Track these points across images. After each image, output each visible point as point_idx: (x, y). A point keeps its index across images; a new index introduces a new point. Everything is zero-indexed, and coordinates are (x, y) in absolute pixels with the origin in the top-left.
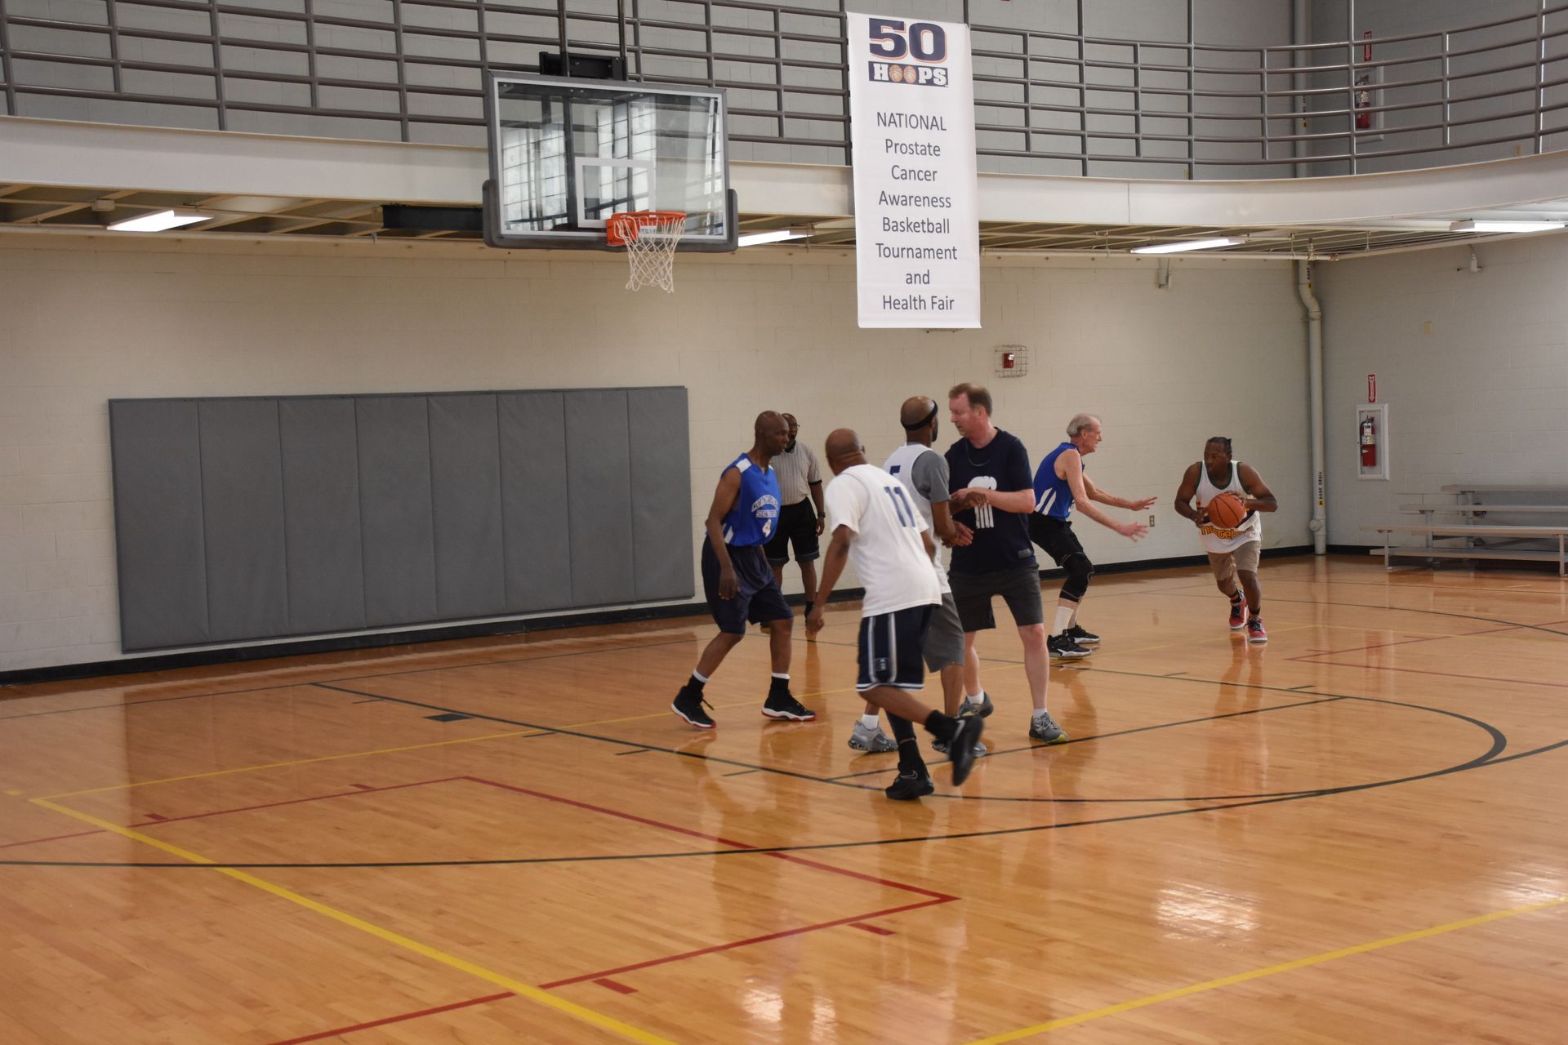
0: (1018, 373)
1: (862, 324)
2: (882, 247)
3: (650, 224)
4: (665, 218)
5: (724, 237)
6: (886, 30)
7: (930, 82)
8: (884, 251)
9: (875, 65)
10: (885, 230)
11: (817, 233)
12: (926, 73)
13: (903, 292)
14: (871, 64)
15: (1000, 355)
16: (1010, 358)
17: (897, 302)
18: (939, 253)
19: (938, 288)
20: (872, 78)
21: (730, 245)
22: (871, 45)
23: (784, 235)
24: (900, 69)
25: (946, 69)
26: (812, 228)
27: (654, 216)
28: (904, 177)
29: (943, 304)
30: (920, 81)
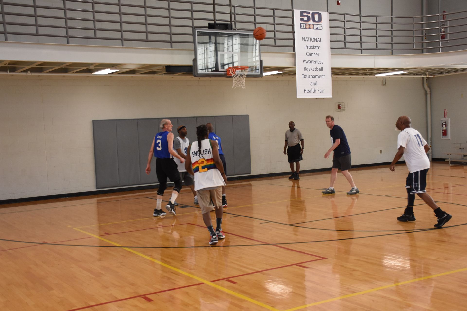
0: (342, 110)
1: (298, 97)
2: (304, 75)
3: (239, 70)
4: (243, 68)
5: (259, 73)
6: (305, 14)
7: (317, 29)
8: (304, 76)
9: (302, 24)
10: (304, 70)
11: (285, 71)
12: (316, 26)
13: (310, 88)
14: (301, 24)
15: (337, 105)
16: (340, 106)
17: (308, 91)
18: (320, 77)
19: (320, 86)
20: (301, 28)
21: (261, 75)
22: (301, 19)
23: (276, 72)
24: (309, 25)
25: (322, 25)
26: (284, 70)
27: (240, 68)
28: (310, 55)
29: (321, 91)
30: (314, 28)
